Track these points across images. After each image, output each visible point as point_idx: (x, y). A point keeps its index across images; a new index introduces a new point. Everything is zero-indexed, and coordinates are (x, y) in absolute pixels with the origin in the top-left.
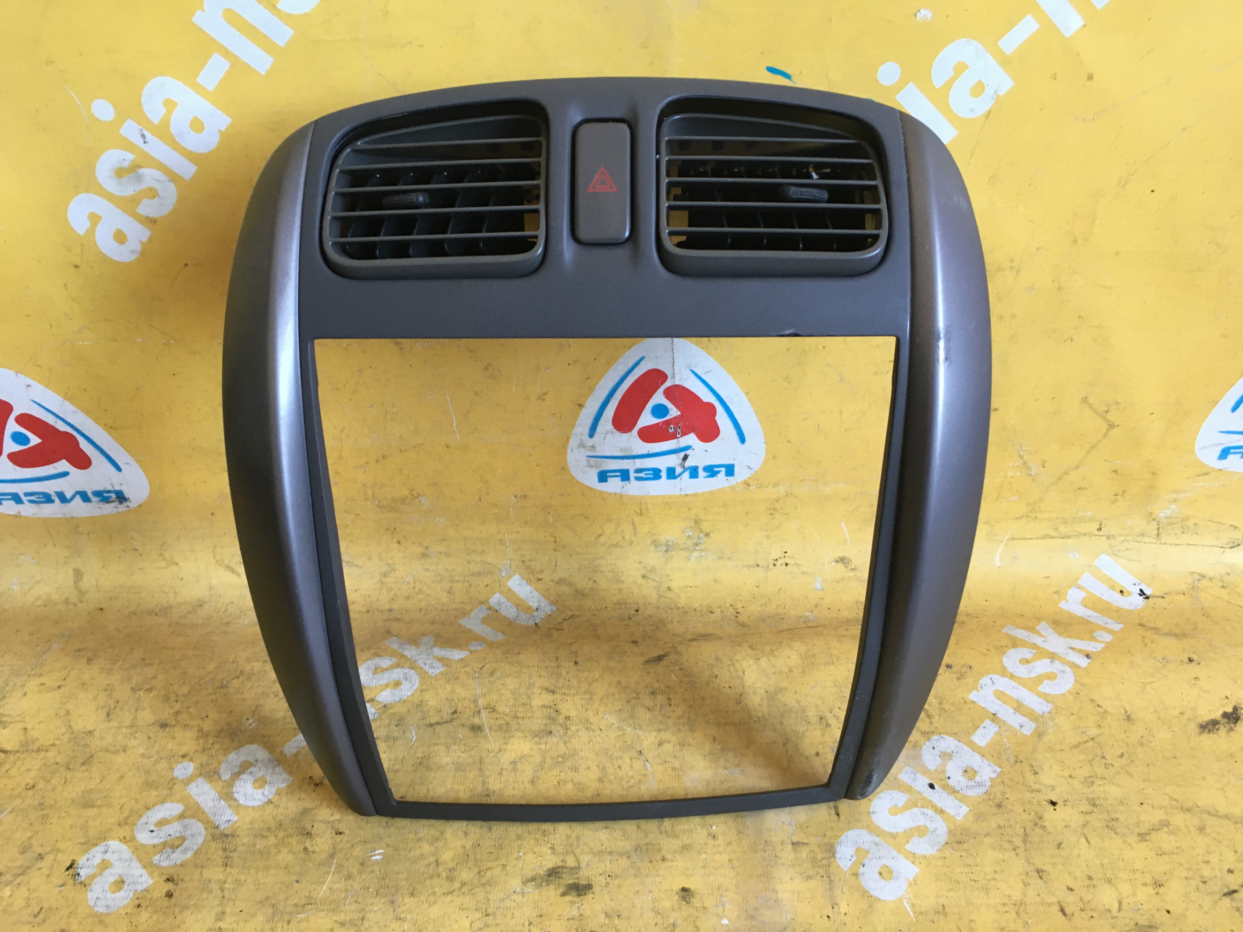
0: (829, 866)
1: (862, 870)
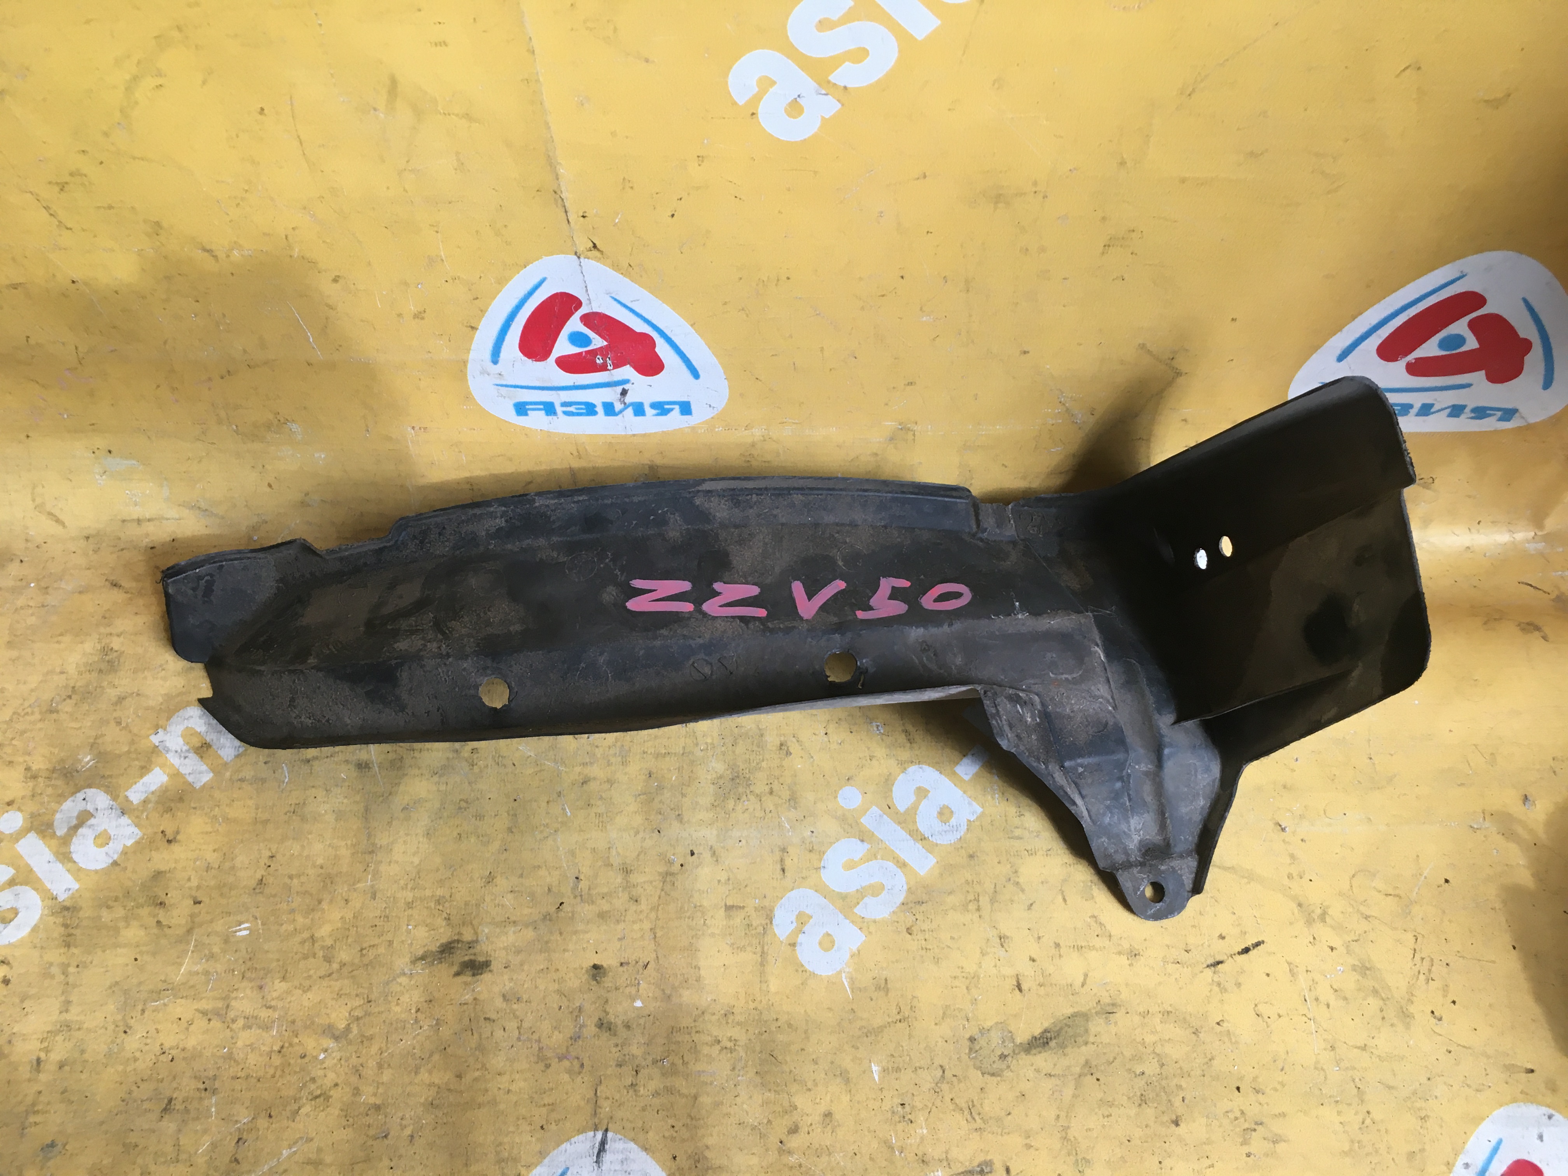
0: (764, 934)
1: (801, 938)
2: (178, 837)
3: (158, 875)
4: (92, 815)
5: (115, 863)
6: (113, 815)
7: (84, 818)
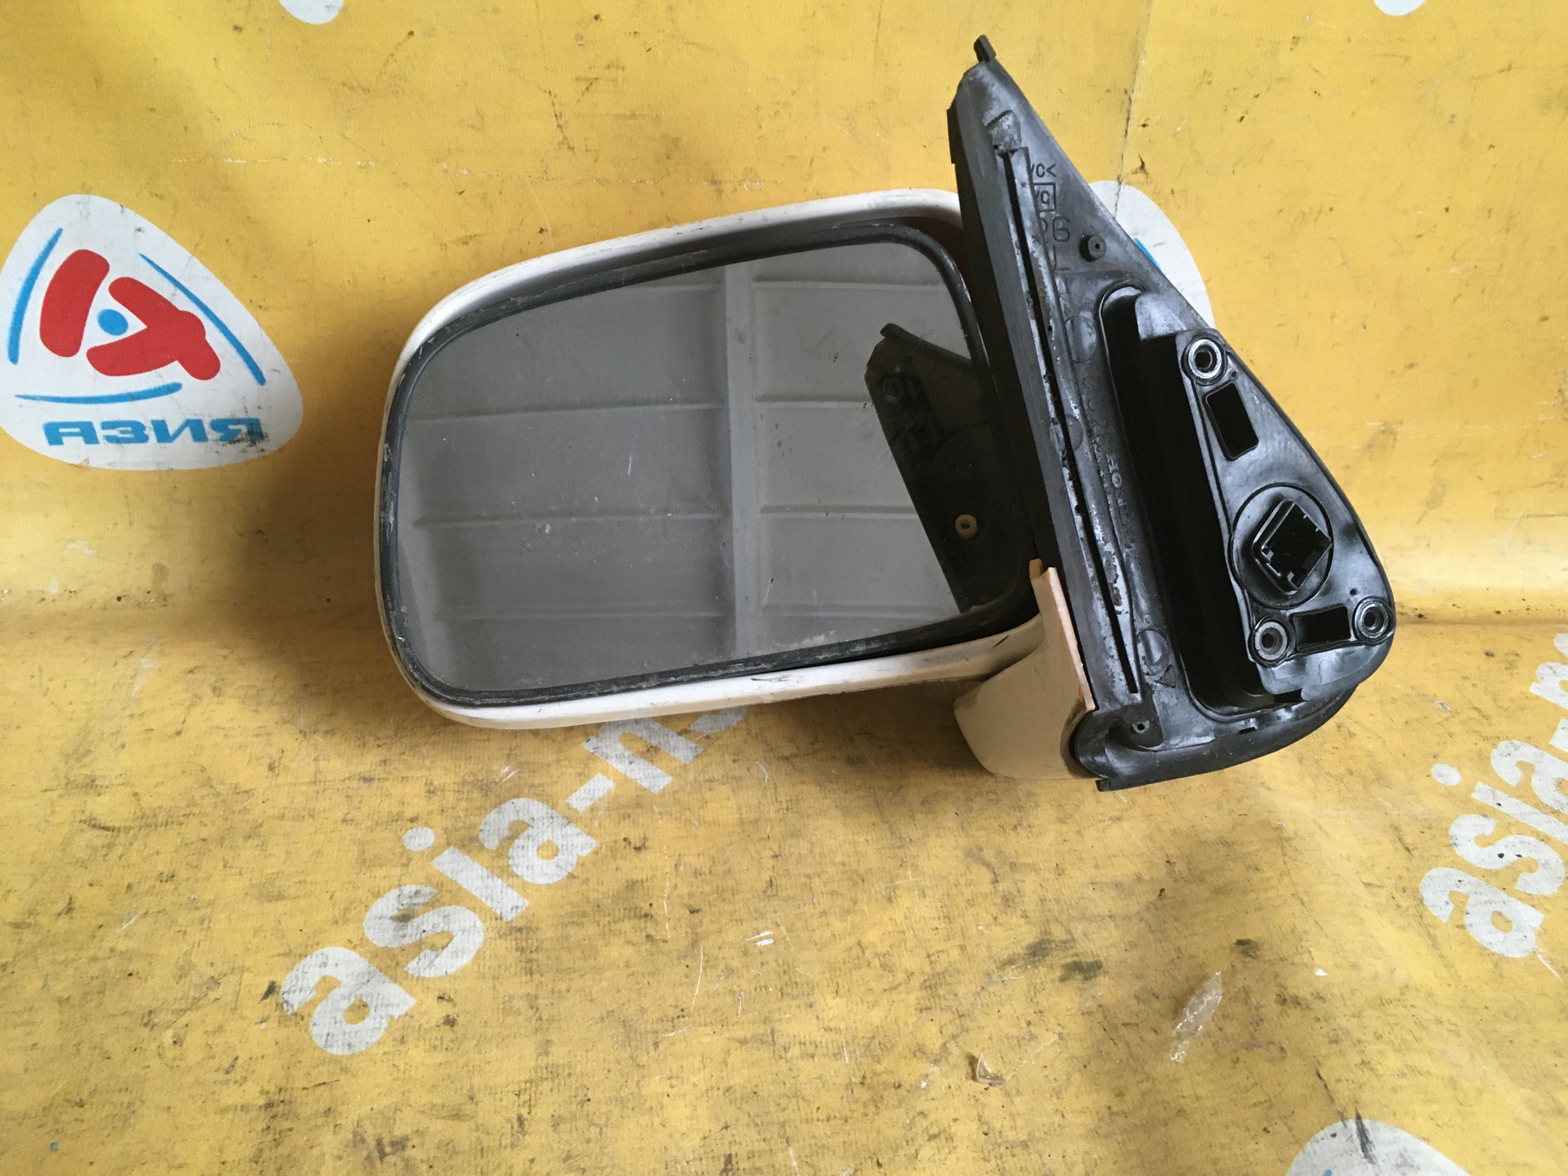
2: (647, 844)
3: (632, 885)
4: (529, 825)
5: (571, 876)
6: (555, 824)
7: (517, 830)
